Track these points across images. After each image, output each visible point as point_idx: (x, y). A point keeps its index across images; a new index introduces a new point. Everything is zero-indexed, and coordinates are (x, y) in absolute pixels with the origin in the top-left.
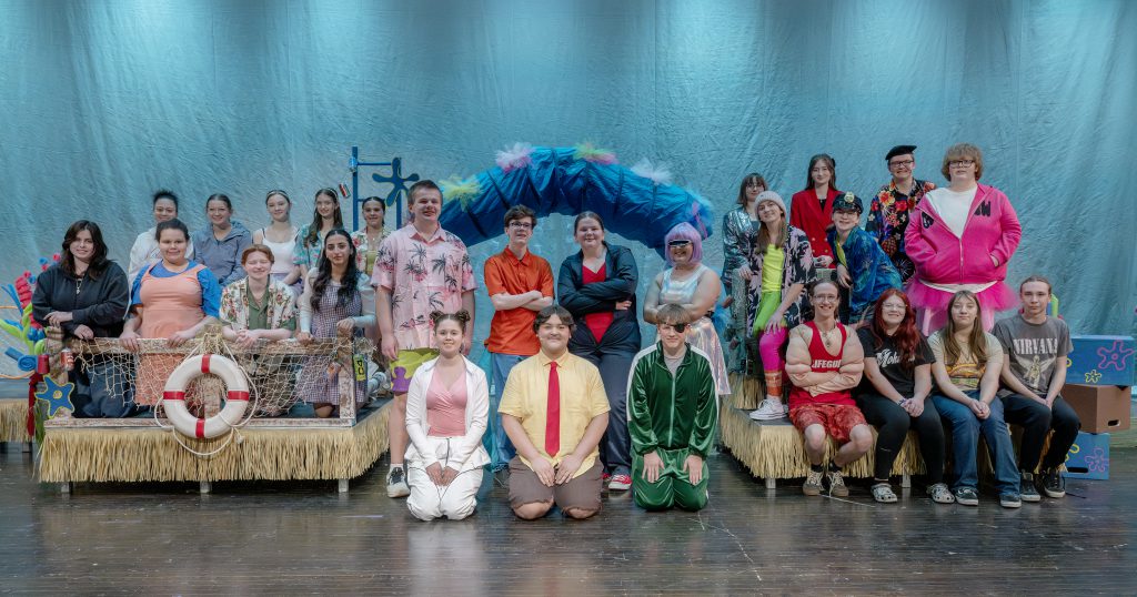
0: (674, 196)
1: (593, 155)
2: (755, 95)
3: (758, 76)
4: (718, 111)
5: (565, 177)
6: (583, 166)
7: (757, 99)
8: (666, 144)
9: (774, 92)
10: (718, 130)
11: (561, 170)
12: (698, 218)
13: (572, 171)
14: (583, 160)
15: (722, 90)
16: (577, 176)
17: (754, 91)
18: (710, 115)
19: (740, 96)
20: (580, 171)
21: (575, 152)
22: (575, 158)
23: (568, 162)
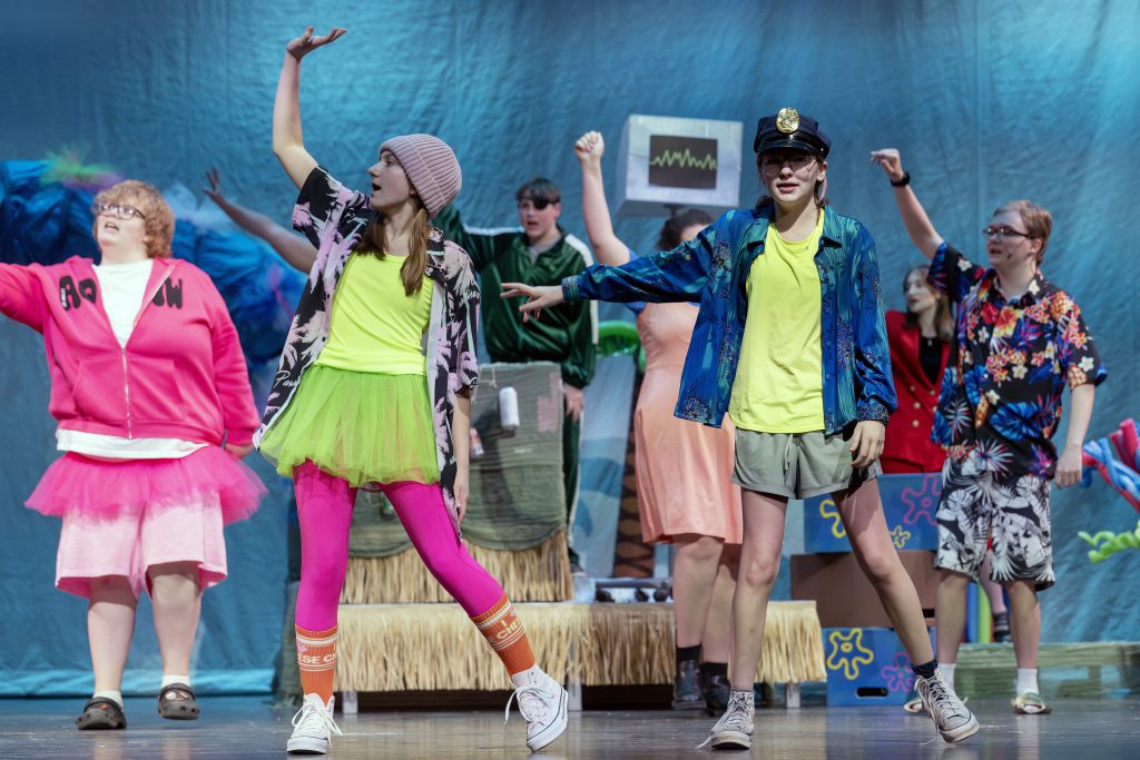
0: (238, 254)
1: (78, 176)
2: (438, 59)
3: (444, 20)
4: (361, 92)
5: (25, 216)
6: (60, 196)
7: (442, 65)
8: (249, 159)
9: (477, 54)
10: (361, 129)
11: (17, 204)
12: (279, 297)
13: (39, 204)
14: (59, 186)
15: (366, 48)
16: (48, 215)
17: (435, 51)
18: (345, 100)
19: (407, 60)
20: (57, 210)
21: (45, 170)
22: (45, 180)
23: (30, 188)
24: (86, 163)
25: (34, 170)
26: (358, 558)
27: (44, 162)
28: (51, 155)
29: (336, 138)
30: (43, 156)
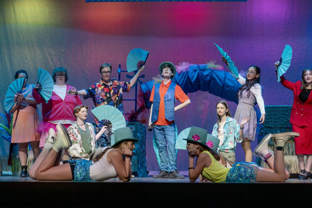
1: (214, 67)
5: (203, 76)
6: (210, 71)
11: (201, 73)
13: (205, 73)
14: (210, 69)
20: (209, 74)
21: (207, 66)
22: (207, 68)
23: (204, 70)
24: (215, 64)
25: (205, 66)
26: (272, 146)
27: (206, 64)
28: (208, 63)
29: (268, 59)
30: (207, 63)
